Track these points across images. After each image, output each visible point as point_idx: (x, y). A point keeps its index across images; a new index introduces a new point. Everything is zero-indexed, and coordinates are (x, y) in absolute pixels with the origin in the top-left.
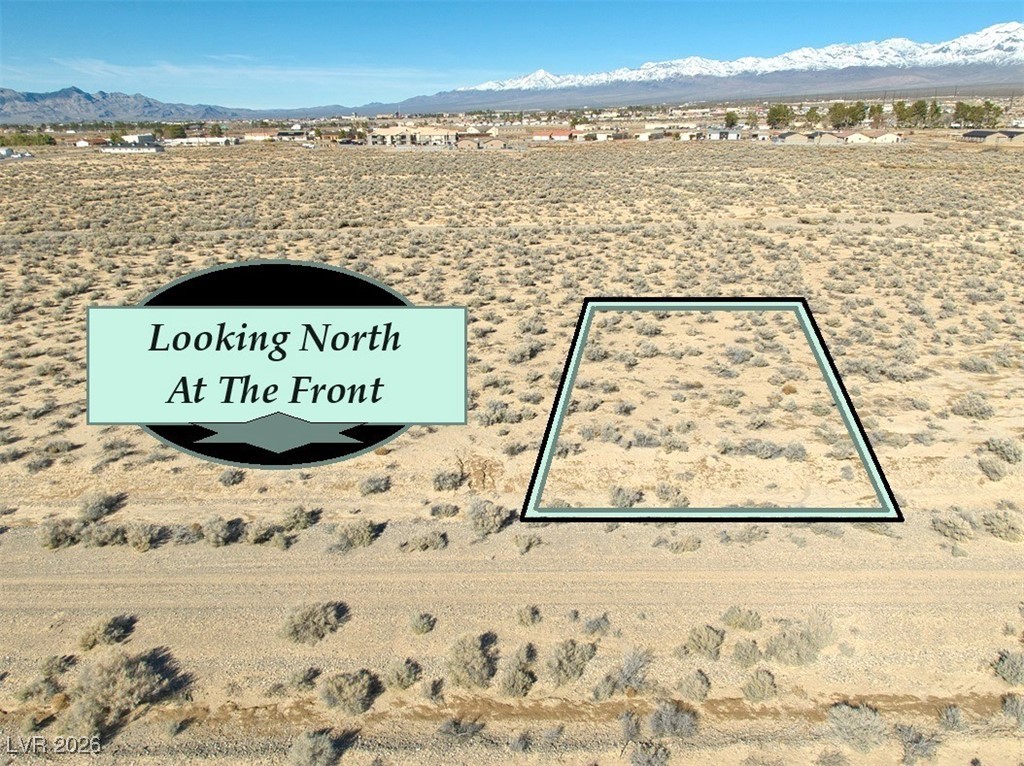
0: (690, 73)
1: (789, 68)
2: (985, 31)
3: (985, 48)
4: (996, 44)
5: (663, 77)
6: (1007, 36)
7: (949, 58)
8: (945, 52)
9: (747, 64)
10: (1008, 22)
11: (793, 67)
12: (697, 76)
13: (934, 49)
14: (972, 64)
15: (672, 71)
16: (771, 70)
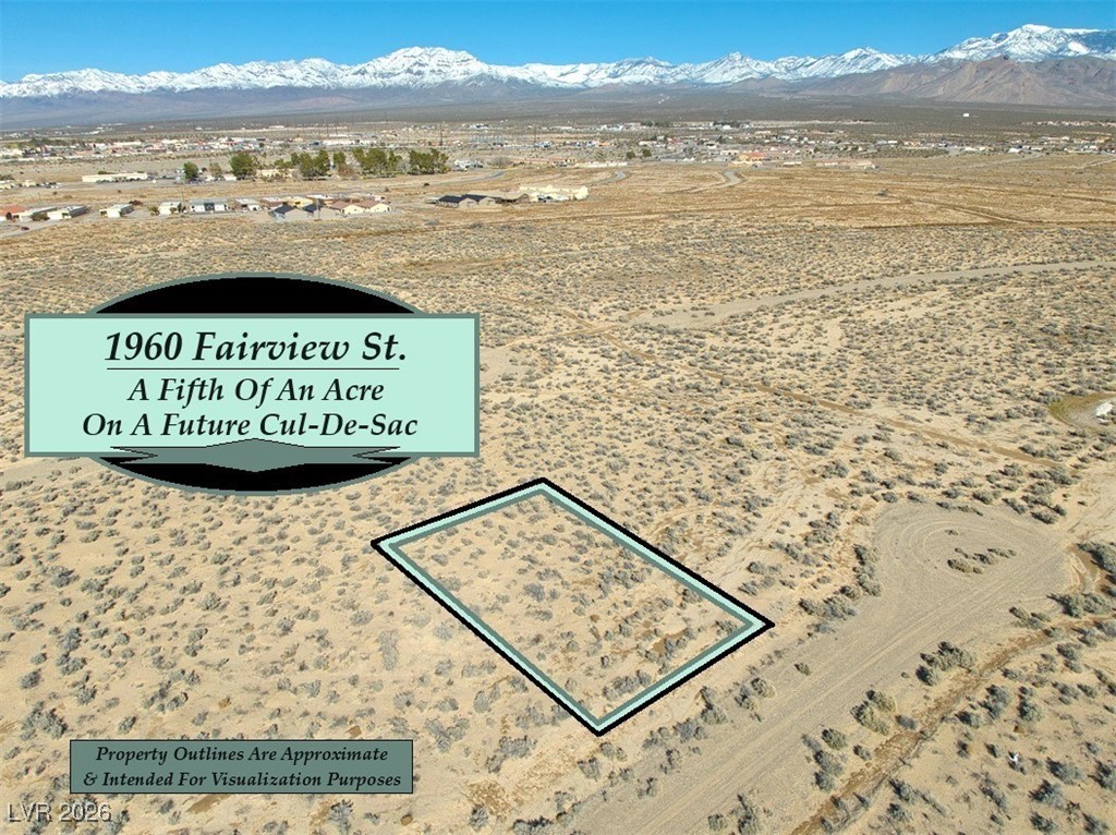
0: (91, 88)
1: (210, 85)
2: (394, 55)
3: (397, 72)
4: (405, 68)
5: (56, 92)
6: (413, 60)
7: (369, 81)
8: (363, 74)
9: (159, 79)
10: (412, 47)
11: (214, 84)
12: (101, 91)
13: (353, 71)
14: (390, 86)
15: (66, 86)
16: (190, 87)
